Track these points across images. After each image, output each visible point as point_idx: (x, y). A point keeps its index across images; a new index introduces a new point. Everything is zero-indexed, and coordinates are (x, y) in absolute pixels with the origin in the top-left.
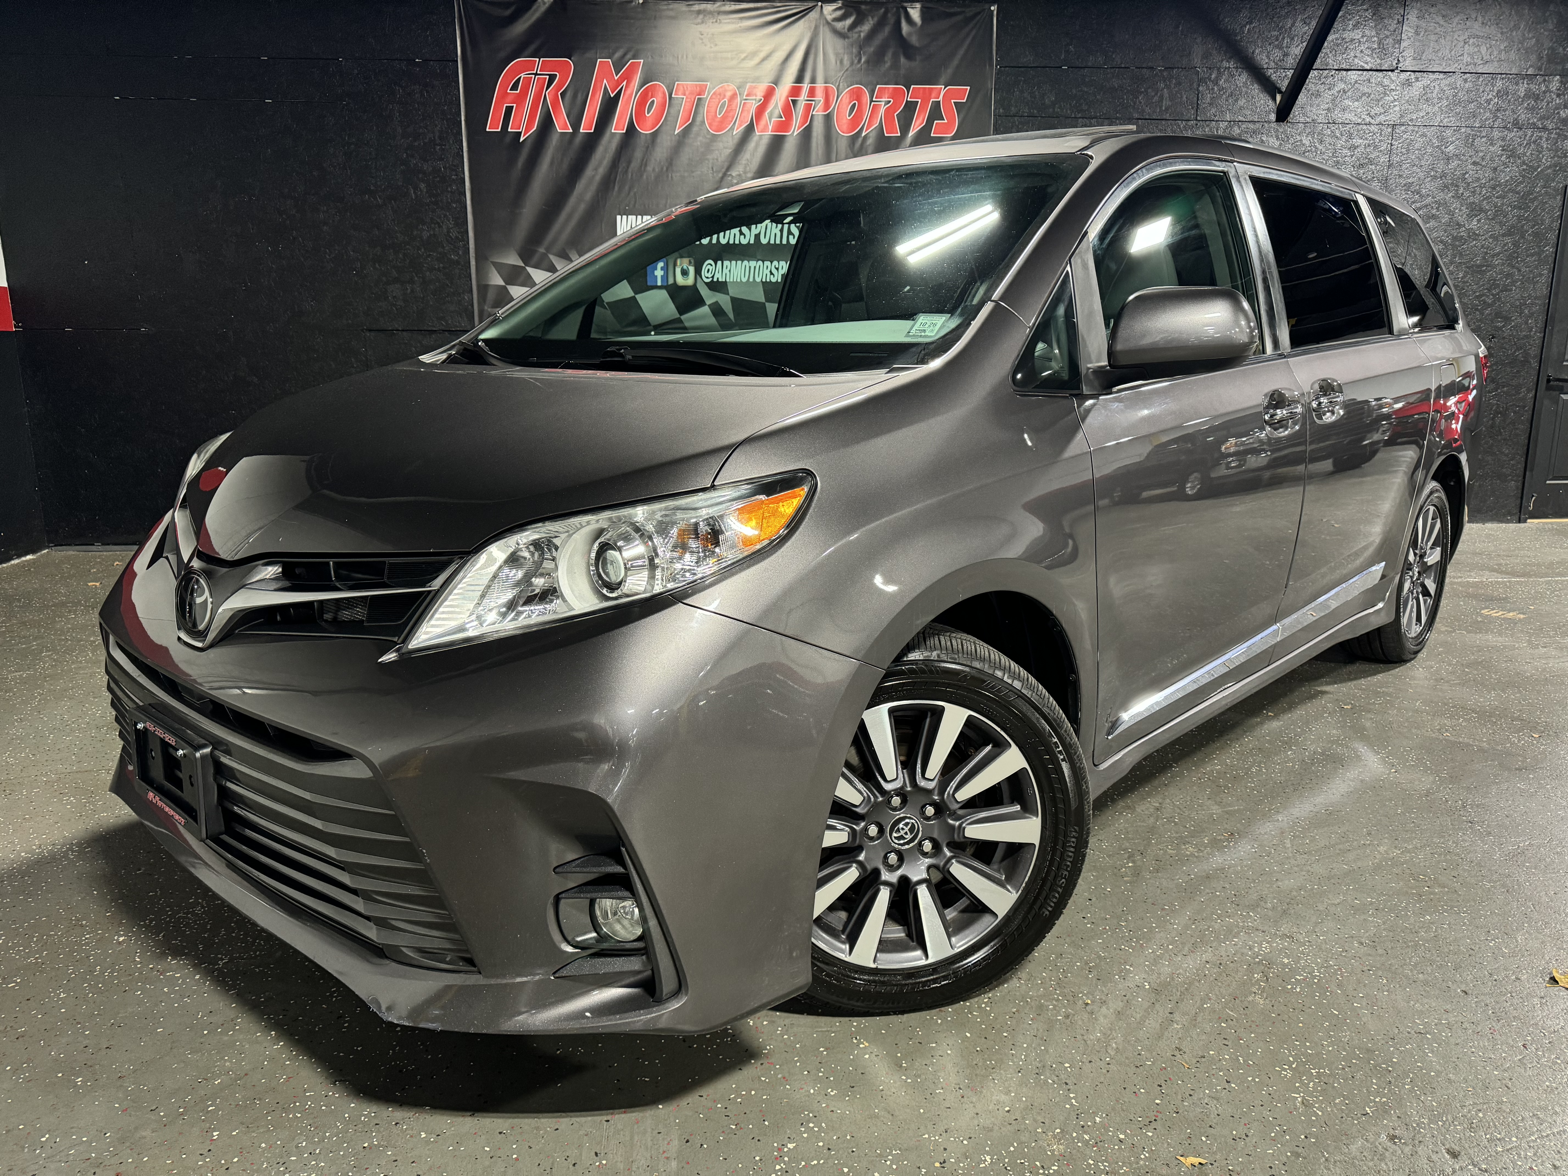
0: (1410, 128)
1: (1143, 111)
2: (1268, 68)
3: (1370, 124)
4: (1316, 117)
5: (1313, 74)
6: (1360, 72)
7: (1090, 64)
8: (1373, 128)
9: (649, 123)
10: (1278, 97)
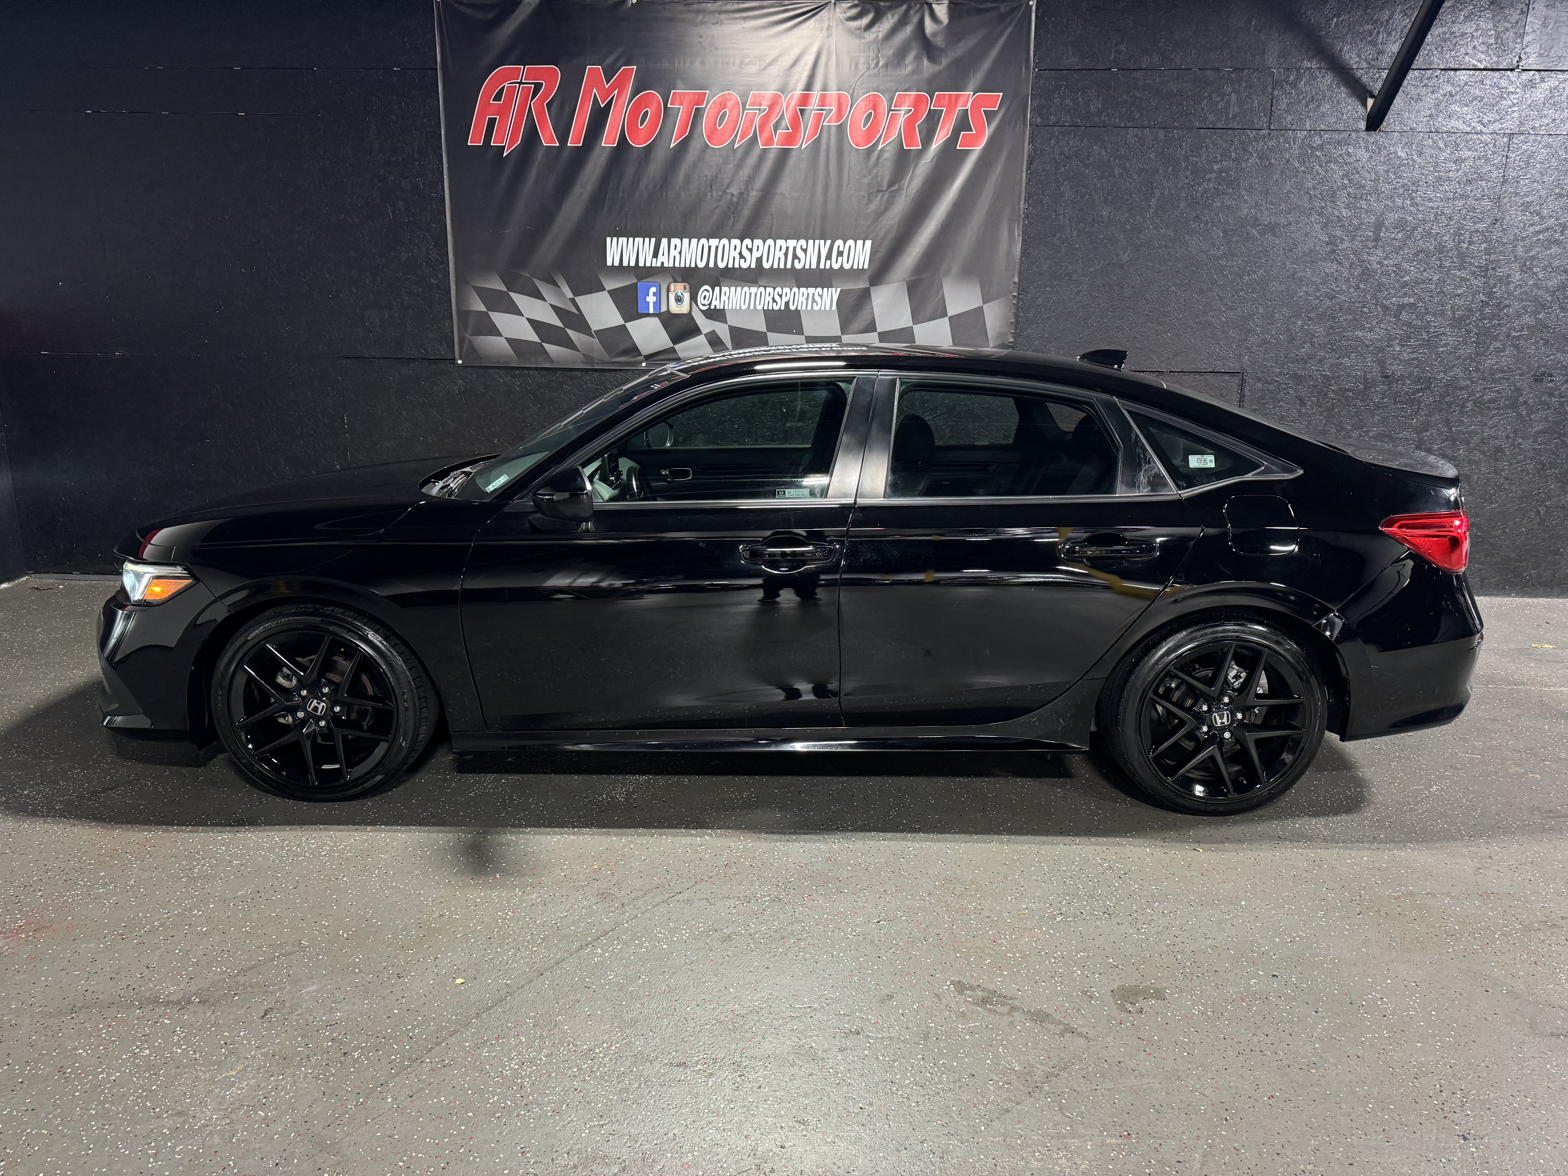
0: (1532, 137)
1: (1206, 119)
2: (1358, 69)
3: (1481, 133)
4: (1415, 125)
5: (1411, 75)
6: (1472, 72)
7: (1144, 66)
8: (1484, 138)
9: (642, 136)
10: (1370, 102)
